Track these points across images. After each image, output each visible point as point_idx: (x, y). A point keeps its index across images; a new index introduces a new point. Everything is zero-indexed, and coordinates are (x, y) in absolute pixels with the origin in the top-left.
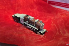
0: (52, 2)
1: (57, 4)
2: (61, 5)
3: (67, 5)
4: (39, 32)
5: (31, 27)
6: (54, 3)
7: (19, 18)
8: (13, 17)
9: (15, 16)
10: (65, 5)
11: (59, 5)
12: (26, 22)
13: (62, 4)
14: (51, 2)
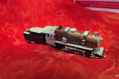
0: (83, 3)
1: (92, 5)
3: (111, 4)
6: (87, 3)
10: (108, 4)
13: (103, 4)
14: (81, 3)
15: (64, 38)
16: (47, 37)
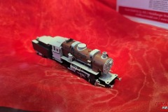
0: (128, 10)
1: (140, 15)
2: (151, 17)
3: (165, 16)
4: (99, 80)
5: (79, 68)
6: (134, 11)
7: (50, 47)
8: (33, 43)
9: (40, 43)
11: (145, 16)
12: (67, 56)
13: (154, 14)
14: (126, 10)
15: (70, 55)
16: (53, 50)
